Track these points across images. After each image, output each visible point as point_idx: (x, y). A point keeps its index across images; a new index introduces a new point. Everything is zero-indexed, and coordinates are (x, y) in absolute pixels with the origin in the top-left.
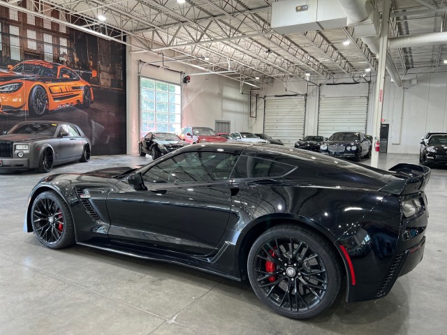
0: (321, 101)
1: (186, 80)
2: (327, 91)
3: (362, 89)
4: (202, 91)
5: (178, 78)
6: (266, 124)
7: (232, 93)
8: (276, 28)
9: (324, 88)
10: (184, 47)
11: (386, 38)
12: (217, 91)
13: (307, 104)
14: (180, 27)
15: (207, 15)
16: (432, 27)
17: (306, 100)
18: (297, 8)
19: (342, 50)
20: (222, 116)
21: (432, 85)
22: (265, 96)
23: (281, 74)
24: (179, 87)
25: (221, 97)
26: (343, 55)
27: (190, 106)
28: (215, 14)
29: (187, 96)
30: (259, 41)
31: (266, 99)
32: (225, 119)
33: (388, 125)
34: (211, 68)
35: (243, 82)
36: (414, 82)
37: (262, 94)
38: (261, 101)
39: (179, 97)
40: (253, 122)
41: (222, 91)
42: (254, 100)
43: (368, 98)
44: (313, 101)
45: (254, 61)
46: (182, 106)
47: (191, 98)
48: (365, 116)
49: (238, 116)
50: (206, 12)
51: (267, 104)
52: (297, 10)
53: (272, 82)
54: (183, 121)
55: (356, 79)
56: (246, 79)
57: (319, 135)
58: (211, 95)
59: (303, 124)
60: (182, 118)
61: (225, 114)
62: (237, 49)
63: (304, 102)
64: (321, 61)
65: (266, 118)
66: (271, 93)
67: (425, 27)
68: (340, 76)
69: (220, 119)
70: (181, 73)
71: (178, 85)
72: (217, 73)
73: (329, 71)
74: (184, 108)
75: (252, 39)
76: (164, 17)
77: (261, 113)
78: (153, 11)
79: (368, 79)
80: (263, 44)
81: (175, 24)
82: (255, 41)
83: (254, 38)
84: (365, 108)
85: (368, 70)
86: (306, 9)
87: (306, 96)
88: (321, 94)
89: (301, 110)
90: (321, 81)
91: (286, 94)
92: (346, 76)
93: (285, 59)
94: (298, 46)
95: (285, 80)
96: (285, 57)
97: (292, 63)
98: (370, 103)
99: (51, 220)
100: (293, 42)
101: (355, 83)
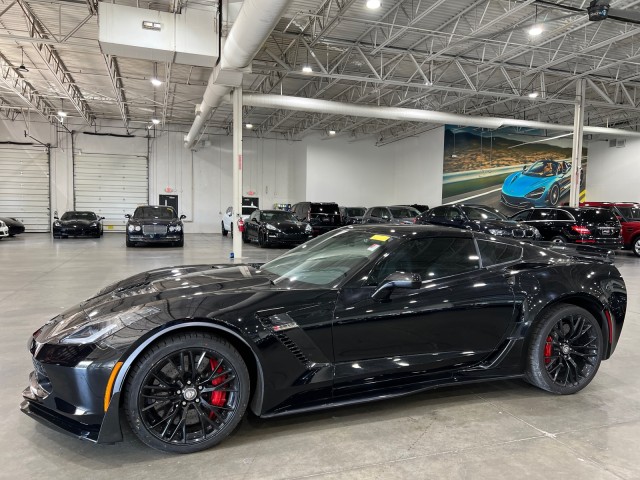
0: (76, 158)
2: (84, 143)
3: (137, 145)
9: (81, 137)
13: (52, 159)
17: (49, 154)
18: (144, 23)
19: (129, 88)
26: (127, 95)
33: (176, 197)
36: (208, 144)
43: (148, 158)
44: (61, 158)
48: (145, 184)
52: (144, 25)
55: (130, 131)
57: (77, 210)
59: (47, 192)
63: (46, 157)
64: (87, 98)
68: (104, 123)
73: (92, 114)
84: (145, 173)
85: (156, 122)
86: (158, 29)
87: (49, 146)
88: (76, 147)
89: (42, 168)
90: (75, 128)
91: (8, 139)
92: (114, 123)
93: (28, 84)
94: (66, 70)
95: (10, 116)
96: (29, 81)
97: (37, 93)
98: (151, 167)
99: (189, 394)
100: (61, 61)
101: (129, 136)
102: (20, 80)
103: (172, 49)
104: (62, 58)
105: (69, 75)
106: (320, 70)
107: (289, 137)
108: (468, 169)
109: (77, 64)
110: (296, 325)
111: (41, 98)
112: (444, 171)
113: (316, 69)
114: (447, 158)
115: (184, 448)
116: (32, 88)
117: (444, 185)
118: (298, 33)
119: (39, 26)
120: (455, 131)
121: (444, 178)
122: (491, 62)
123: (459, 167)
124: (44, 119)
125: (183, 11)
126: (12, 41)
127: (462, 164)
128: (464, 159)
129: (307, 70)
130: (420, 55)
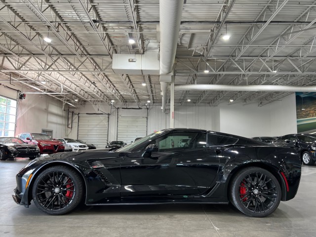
0: (119, 119)
1: (22, 97)
2: (123, 113)
3: (143, 113)
4: (33, 106)
5: (15, 95)
6: (79, 133)
7: (54, 109)
8: (115, 69)
9: (121, 110)
10: (26, 72)
11: (173, 84)
12: (44, 107)
13: (110, 120)
14: (30, 58)
15: (57, 53)
16: (186, 81)
17: (108, 118)
18: (129, 60)
19: (137, 88)
20: (47, 126)
21: (180, 113)
22: (79, 114)
23: (93, 99)
24: (15, 102)
25: (47, 111)
26: (136, 91)
27: (23, 117)
28: (62, 53)
29: (21, 109)
30: (86, 76)
31: (79, 115)
32: (49, 128)
34: (45, 90)
35: (65, 102)
37: (76, 111)
38: (76, 117)
39: (15, 109)
40: (69, 132)
41: (48, 107)
42: (70, 116)
43: (147, 118)
44: (113, 119)
45: (78, 88)
46: (16, 117)
47: (25, 110)
48: (146, 129)
49: (58, 126)
50: (57, 51)
51: (80, 119)
52: (129, 61)
53: (84, 104)
54: (17, 128)
55: (140, 106)
56: (67, 100)
58: (40, 110)
59: (107, 134)
60: (16, 126)
61: (50, 125)
62: (67, 79)
63: (107, 119)
64: (121, 93)
65: (79, 128)
66: (84, 111)
67: (182, 81)
68: (130, 104)
69: (45, 128)
70: (18, 91)
71: (15, 100)
72: (48, 93)
73: (125, 100)
74: (18, 118)
75: (82, 74)
76: (21, 48)
77: (75, 125)
78: (13, 43)
79: (148, 107)
80: (88, 78)
81: (28, 54)
82: (84, 75)
83: (84, 73)
84: (146, 124)
85: (149, 102)
86: (135, 61)
87: (109, 114)
88: (119, 114)
89: (106, 124)
90: (119, 106)
91: (94, 112)
92: (134, 104)
93: (99, 90)
94: (111, 82)
95: (95, 103)
96: (100, 88)
97: (103, 93)
98: (148, 121)
99: (57, 190)
100: (109, 79)
101: (140, 109)
102: (96, 88)
103: (140, 69)
104: (109, 78)
105: (113, 85)
106: (212, 71)
107: (211, 104)
108: (313, 116)
109: (115, 80)
110: (103, 166)
111: (105, 95)
112: (297, 118)
113: (211, 71)
114: (298, 111)
115: (51, 213)
116: (101, 91)
117: (298, 125)
118: (200, 56)
119: (98, 66)
120: (302, 96)
121: (298, 122)
122: (305, 57)
123: (307, 115)
124: (106, 103)
125: (145, 53)
126: (90, 73)
127: (309, 114)
128: (310, 111)
129: (206, 72)
130: (264, 58)
